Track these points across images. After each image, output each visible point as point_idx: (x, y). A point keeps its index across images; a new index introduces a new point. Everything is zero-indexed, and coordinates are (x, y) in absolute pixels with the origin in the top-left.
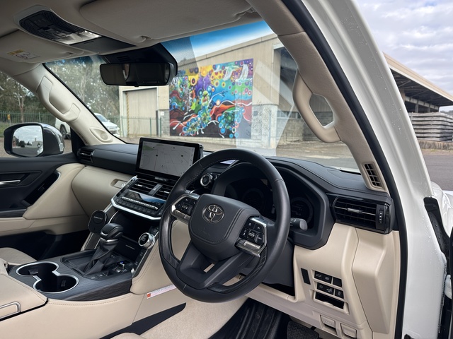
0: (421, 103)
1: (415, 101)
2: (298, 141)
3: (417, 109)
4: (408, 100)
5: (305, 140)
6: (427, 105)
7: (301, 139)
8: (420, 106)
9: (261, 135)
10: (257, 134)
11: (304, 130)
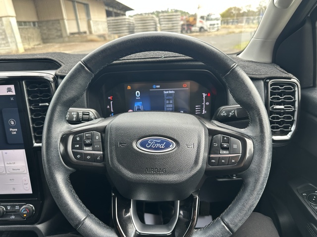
0: (115, 10)
1: (111, 9)
2: (40, 44)
3: (113, 14)
4: (107, 8)
5: (44, 43)
6: (119, 12)
7: (41, 42)
8: (115, 13)
9: (8, 42)
10: (4, 42)
11: (42, 36)
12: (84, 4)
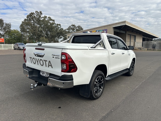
3: (146, 39)
4: (143, 37)
6: (149, 38)
12: (134, 36)
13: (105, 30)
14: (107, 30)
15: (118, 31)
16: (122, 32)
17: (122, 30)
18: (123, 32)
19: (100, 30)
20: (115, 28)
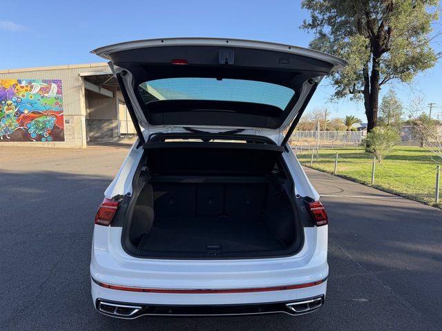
13: (54, 81)
14: (60, 81)
15: (94, 88)
16: (104, 92)
17: (105, 87)
18: (109, 93)
19: (34, 81)
20: (86, 79)
